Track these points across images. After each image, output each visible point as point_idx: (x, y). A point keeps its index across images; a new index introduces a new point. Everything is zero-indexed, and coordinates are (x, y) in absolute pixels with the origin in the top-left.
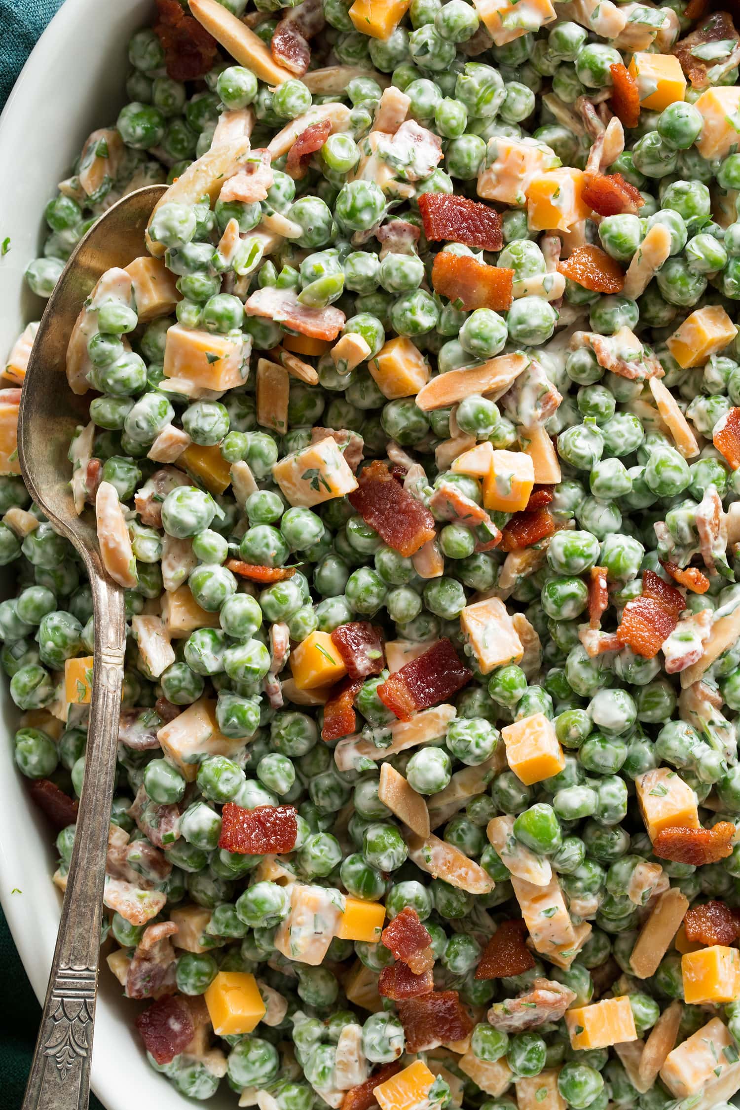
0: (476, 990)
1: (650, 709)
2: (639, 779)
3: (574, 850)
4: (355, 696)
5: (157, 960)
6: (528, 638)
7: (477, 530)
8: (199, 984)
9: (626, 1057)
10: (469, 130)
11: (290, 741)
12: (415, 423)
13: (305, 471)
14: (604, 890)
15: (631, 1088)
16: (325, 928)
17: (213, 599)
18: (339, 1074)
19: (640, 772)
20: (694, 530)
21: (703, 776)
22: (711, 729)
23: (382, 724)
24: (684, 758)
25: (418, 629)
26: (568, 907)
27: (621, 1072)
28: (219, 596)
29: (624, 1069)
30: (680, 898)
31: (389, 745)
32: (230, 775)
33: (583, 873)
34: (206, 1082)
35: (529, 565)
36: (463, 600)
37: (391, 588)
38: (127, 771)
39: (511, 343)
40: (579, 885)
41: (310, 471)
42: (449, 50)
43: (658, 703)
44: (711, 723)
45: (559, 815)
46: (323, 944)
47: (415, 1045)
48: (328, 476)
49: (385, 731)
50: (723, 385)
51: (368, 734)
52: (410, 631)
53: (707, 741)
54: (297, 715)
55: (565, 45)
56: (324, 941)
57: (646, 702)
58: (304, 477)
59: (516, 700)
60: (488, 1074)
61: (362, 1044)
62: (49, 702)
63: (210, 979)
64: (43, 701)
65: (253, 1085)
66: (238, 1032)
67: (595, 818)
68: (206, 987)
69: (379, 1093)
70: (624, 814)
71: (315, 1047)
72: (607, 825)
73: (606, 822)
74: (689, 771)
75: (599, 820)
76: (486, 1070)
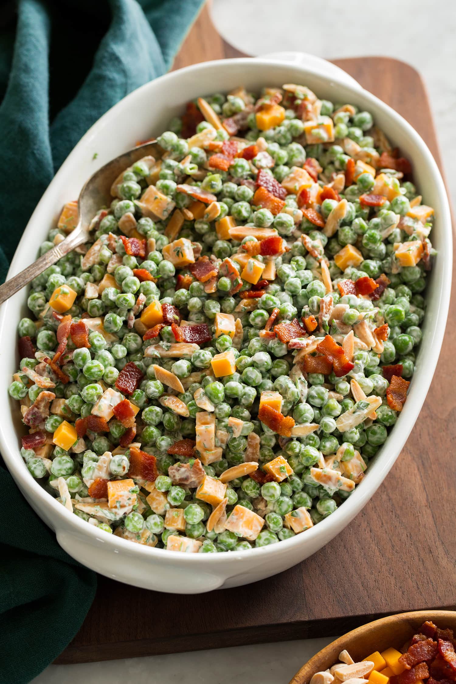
0: (165, 462)
1: (277, 368)
2: (262, 392)
3: (226, 408)
4: (162, 328)
5: (41, 410)
6: (239, 331)
7: (234, 281)
8: (54, 424)
10: (286, 164)
11: (129, 341)
12: (225, 248)
13: (176, 248)
17: (123, 275)
18: (96, 470)
19: (264, 390)
20: (319, 307)
21: (289, 395)
22: (299, 381)
23: (169, 341)
24: (284, 386)
25: (197, 317)
26: (216, 433)
28: (125, 275)
31: (168, 350)
32: (100, 339)
33: (226, 418)
34: (40, 465)
35: (249, 305)
36: (219, 310)
37: (192, 296)
39: (273, 226)
40: (223, 424)
41: (178, 247)
42: (289, 136)
43: (281, 366)
44: (300, 379)
45: (225, 390)
47: (131, 473)
48: (184, 250)
49: (169, 344)
50: (350, 276)
51: (161, 343)
52: (193, 317)
53: (295, 384)
54: (136, 334)
55: (334, 153)
57: (276, 364)
58: (174, 251)
59: (225, 347)
60: (157, 502)
61: (110, 461)
62: (41, 308)
63: (59, 424)
64: (39, 306)
65: (59, 474)
66: (62, 446)
67: (240, 398)
68: (57, 427)
69: (110, 484)
70: (252, 400)
71: (91, 461)
72: (244, 404)
73: (243, 401)
74: (284, 392)
75: (241, 400)
76: (157, 500)
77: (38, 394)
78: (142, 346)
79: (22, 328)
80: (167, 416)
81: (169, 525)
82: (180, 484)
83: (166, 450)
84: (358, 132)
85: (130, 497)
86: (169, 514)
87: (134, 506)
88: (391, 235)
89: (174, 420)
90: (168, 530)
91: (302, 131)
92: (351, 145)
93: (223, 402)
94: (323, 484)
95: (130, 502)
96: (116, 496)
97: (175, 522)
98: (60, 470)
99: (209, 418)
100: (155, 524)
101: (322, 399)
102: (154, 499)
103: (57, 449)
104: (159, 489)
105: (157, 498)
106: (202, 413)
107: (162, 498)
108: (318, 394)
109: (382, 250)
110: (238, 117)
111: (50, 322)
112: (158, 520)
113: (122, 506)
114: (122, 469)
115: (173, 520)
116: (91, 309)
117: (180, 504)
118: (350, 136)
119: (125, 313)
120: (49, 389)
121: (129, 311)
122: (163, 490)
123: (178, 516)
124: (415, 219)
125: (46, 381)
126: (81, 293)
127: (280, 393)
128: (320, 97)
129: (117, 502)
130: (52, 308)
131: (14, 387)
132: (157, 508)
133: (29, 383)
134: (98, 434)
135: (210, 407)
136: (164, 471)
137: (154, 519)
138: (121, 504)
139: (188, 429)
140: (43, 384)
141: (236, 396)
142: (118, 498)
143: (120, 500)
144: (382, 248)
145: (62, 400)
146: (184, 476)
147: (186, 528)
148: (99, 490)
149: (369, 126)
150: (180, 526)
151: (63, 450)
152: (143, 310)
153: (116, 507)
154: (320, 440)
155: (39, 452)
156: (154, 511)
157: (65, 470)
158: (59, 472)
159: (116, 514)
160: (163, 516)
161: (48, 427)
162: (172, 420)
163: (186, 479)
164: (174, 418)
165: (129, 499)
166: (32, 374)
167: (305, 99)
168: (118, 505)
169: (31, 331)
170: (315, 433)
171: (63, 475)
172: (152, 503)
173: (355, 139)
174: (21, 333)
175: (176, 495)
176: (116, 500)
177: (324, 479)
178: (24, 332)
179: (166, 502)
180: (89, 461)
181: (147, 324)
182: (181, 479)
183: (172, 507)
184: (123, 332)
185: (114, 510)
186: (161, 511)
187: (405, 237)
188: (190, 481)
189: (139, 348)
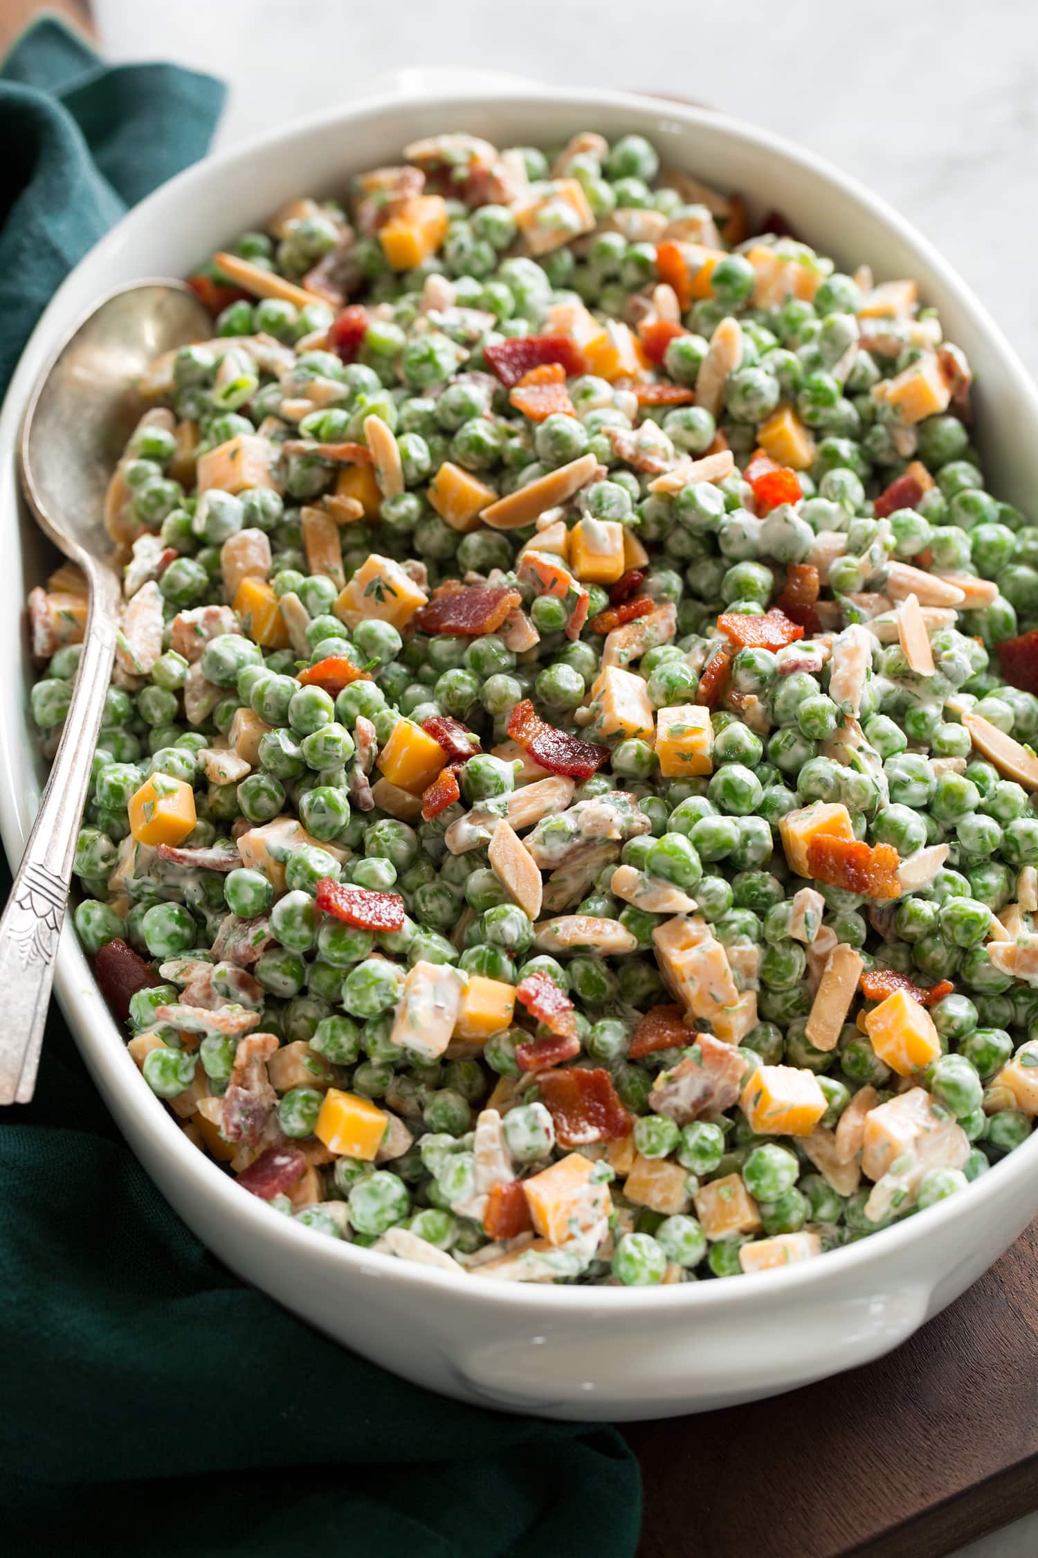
0: (633, 1082)
2: (780, 819)
3: (717, 884)
8: (307, 1111)
9: (819, 1156)
11: (386, 841)
13: (366, 585)
14: (762, 941)
15: (831, 1192)
16: (447, 1002)
19: (784, 812)
21: (853, 795)
22: (859, 755)
24: (828, 782)
27: (816, 1177)
29: (819, 1173)
30: (852, 954)
31: (507, 814)
33: (732, 914)
35: (631, 639)
37: (486, 677)
38: (205, 918)
40: (734, 927)
41: (371, 584)
42: (487, 251)
44: (861, 749)
45: (696, 844)
46: (446, 1022)
47: (569, 1137)
49: (501, 799)
51: (480, 807)
53: (856, 767)
54: (393, 821)
56: (448, 1018)
60: (659, 1185)
61: (504, 1131)
62: (112, 862)
63: (319, 1105)
64: (104, 859)
65: (380, 1224)
66: (357, 1151)
67: (739, 852)
68: (316, 1116)
69: (530, 1185)
70: (769, 843)
71: (449, 1157)
72: (754, 863)
73: (751, 855)
74: (837, 793)
75: (744, 856)
76: (656, 1180)
77: (233, 1054)
78: (420, 843)
79: (90, 928)
80: (578, 966)
81: (717, 1229)
82: (701, 1113)
83: (621, 1054)
84: (635, 188)
85: (595, 1197)
86: (705, 1202)
87: (610, 1218)
88: (853, 372)
89: (600, 971)
90: (722, 1242)
91: (512, 230)
92: (636, 220)
93: (704, 876)
94: (1024, 976)
95: (599, 1211)
96: (564, 1208)
97: (731, 1213)
98: (382, 1211)
99: (692, 927)
100: (688, 1238)
101: (925, 780)
102: (646, 1184)
103: (343, 1167)
104: (653, 1151)
105: (656, 1175)
106: (668, 925)
107: (670, 1169)
108: (910, 771)
109: (849, 415)
110: (328, 264)
111: (152, 884)
112: (688, 1225)
113: (586, 1228)
114: (543, 1136)
115: (724, 1211)
116: (252, 807)
117: (717, 1162)
118: (623, 202)
119: (343, 775)
120: (256, 1030)
121: (349, 766)
122: (664, 1152)
123: (734, 1195)
124: (888, 316)
125: (236, 1014)
126: (201, 782)
127: (826, 802)
128: (502, 144)
129: (571, 1222)
130: (143, 845)
131: (159, 1064)
132: (666, 1201)
133: (190, 1041)
134: (428, 1089)
135: (681, 902)
136: (638, 1106)
137: (680, 1227)
138: (581, 1222)
139: (643, 982)
140: (234, 1022)
141: (727, 852)
142: (568, 1211)
143: (575, 1213)
144: (845, 408)
145: (296, 1047)
146: (697, 1093)
147: (762, 1216)
148: (508, 1214)
149: (649, 165)
150: (747, 1217)
151: (361, 1163)
152: (378, 756)
153: (571, 1237)
154: (966, 877)
155: (300, 1196)
156: (664, 1210)
157: (393, 1206)
158: (380, 1218)
159: (578, 1253)
160: (691, 1211)
161: (294, 1124)
162: (594, 972)
163: (707, 1094)
164: (595, 965)
165: (595, 1203)
166: (186, 1015)
167: (473, 158)
168: (575, 1230)
169: (116, 924)
170: (947, 865)
171: (392, 1224)
172: (645, 1196)
173: (636, 204)
174: (92, 941)
175: (701, 1142)
176: (566, 1217)
177: (1026, 960)
178: (101, 934)
179: (683, 1174)
180: (443, 1158)
181: (407, 783)
182: (695, 1105)
183: (706, 1180)
184: (355, 829)
185: (571, 1245)
186: (678, 1201)
187: (888, 365)
188: (717, 1092)
189: (415, 849)
